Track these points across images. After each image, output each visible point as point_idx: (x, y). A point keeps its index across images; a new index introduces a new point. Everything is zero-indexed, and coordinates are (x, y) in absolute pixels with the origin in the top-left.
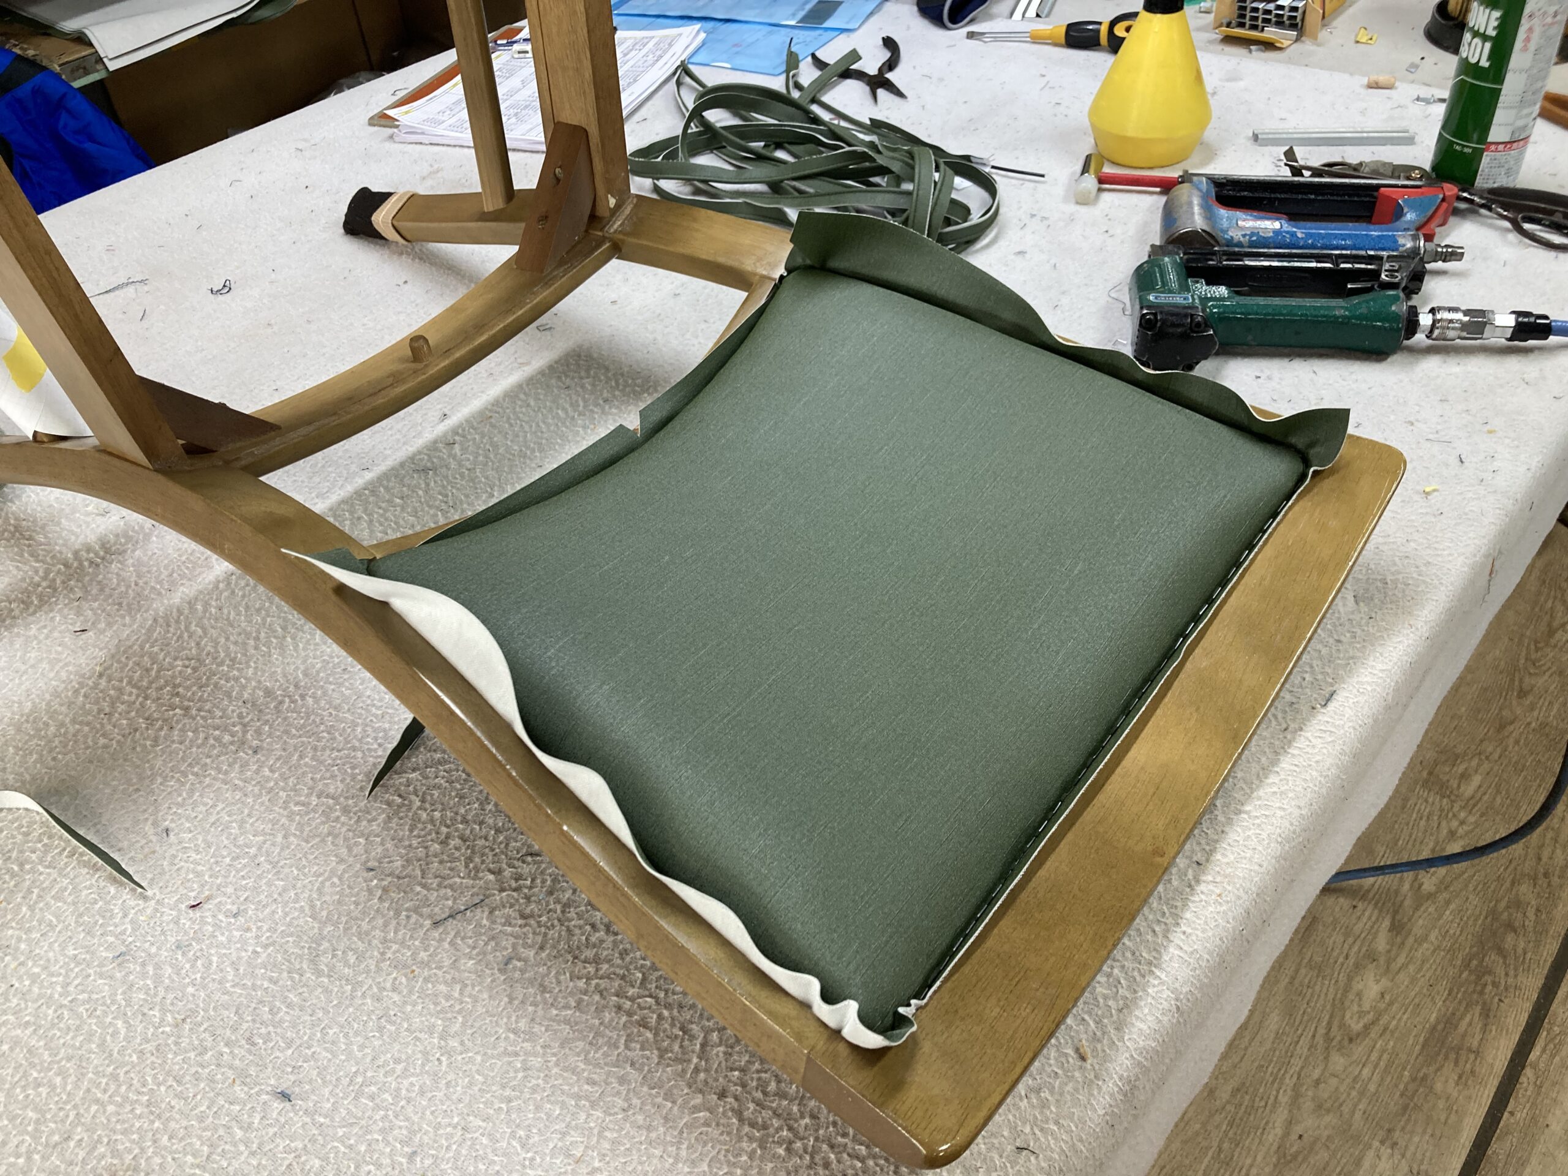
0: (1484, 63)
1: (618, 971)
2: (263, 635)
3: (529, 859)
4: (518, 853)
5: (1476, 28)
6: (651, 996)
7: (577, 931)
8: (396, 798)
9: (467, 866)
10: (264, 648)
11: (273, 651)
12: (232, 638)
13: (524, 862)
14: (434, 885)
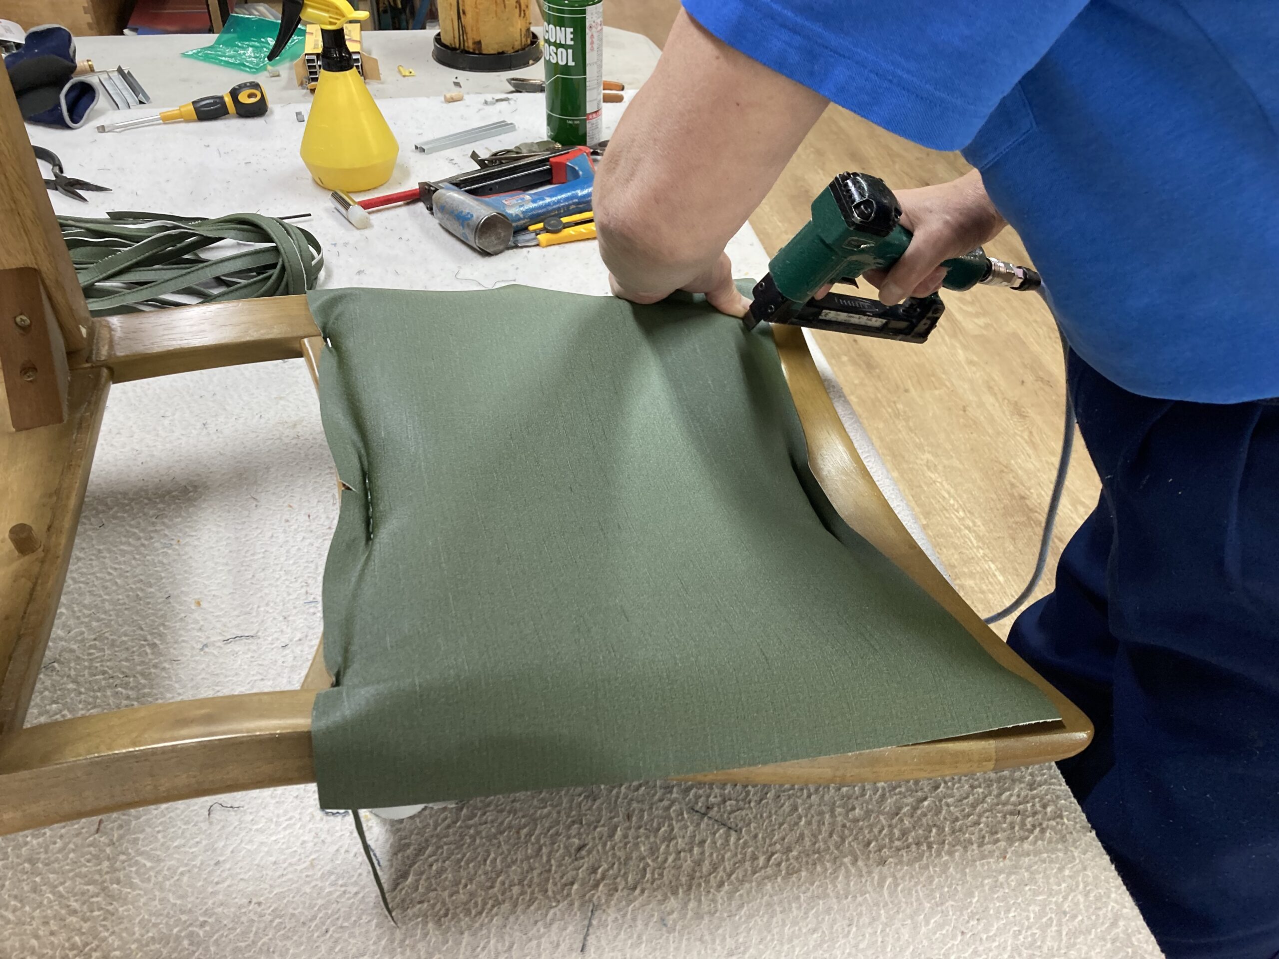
0: (571, 63)
1: (736, 860)
2: (75, 905)
3: (583, 853)
4: (570, 856)
5: (558, 42)
6: (773, 854)
7: (679, 863)
8: (419, 906)
9: (548, 898)
10: (96, 913)
11: (110, 908)
12: (41, 933)
13: (583, 858)
14: (542, 930)
